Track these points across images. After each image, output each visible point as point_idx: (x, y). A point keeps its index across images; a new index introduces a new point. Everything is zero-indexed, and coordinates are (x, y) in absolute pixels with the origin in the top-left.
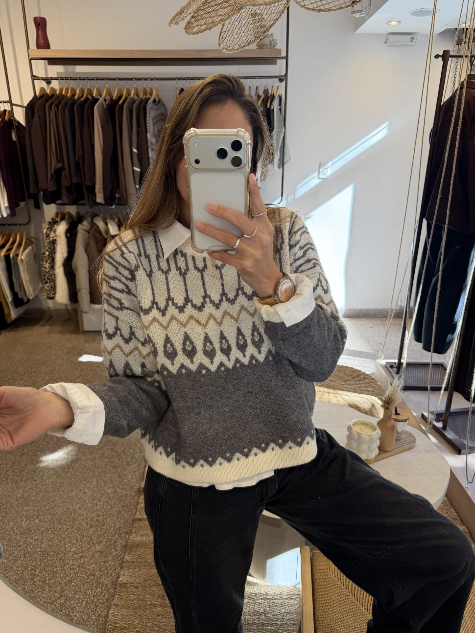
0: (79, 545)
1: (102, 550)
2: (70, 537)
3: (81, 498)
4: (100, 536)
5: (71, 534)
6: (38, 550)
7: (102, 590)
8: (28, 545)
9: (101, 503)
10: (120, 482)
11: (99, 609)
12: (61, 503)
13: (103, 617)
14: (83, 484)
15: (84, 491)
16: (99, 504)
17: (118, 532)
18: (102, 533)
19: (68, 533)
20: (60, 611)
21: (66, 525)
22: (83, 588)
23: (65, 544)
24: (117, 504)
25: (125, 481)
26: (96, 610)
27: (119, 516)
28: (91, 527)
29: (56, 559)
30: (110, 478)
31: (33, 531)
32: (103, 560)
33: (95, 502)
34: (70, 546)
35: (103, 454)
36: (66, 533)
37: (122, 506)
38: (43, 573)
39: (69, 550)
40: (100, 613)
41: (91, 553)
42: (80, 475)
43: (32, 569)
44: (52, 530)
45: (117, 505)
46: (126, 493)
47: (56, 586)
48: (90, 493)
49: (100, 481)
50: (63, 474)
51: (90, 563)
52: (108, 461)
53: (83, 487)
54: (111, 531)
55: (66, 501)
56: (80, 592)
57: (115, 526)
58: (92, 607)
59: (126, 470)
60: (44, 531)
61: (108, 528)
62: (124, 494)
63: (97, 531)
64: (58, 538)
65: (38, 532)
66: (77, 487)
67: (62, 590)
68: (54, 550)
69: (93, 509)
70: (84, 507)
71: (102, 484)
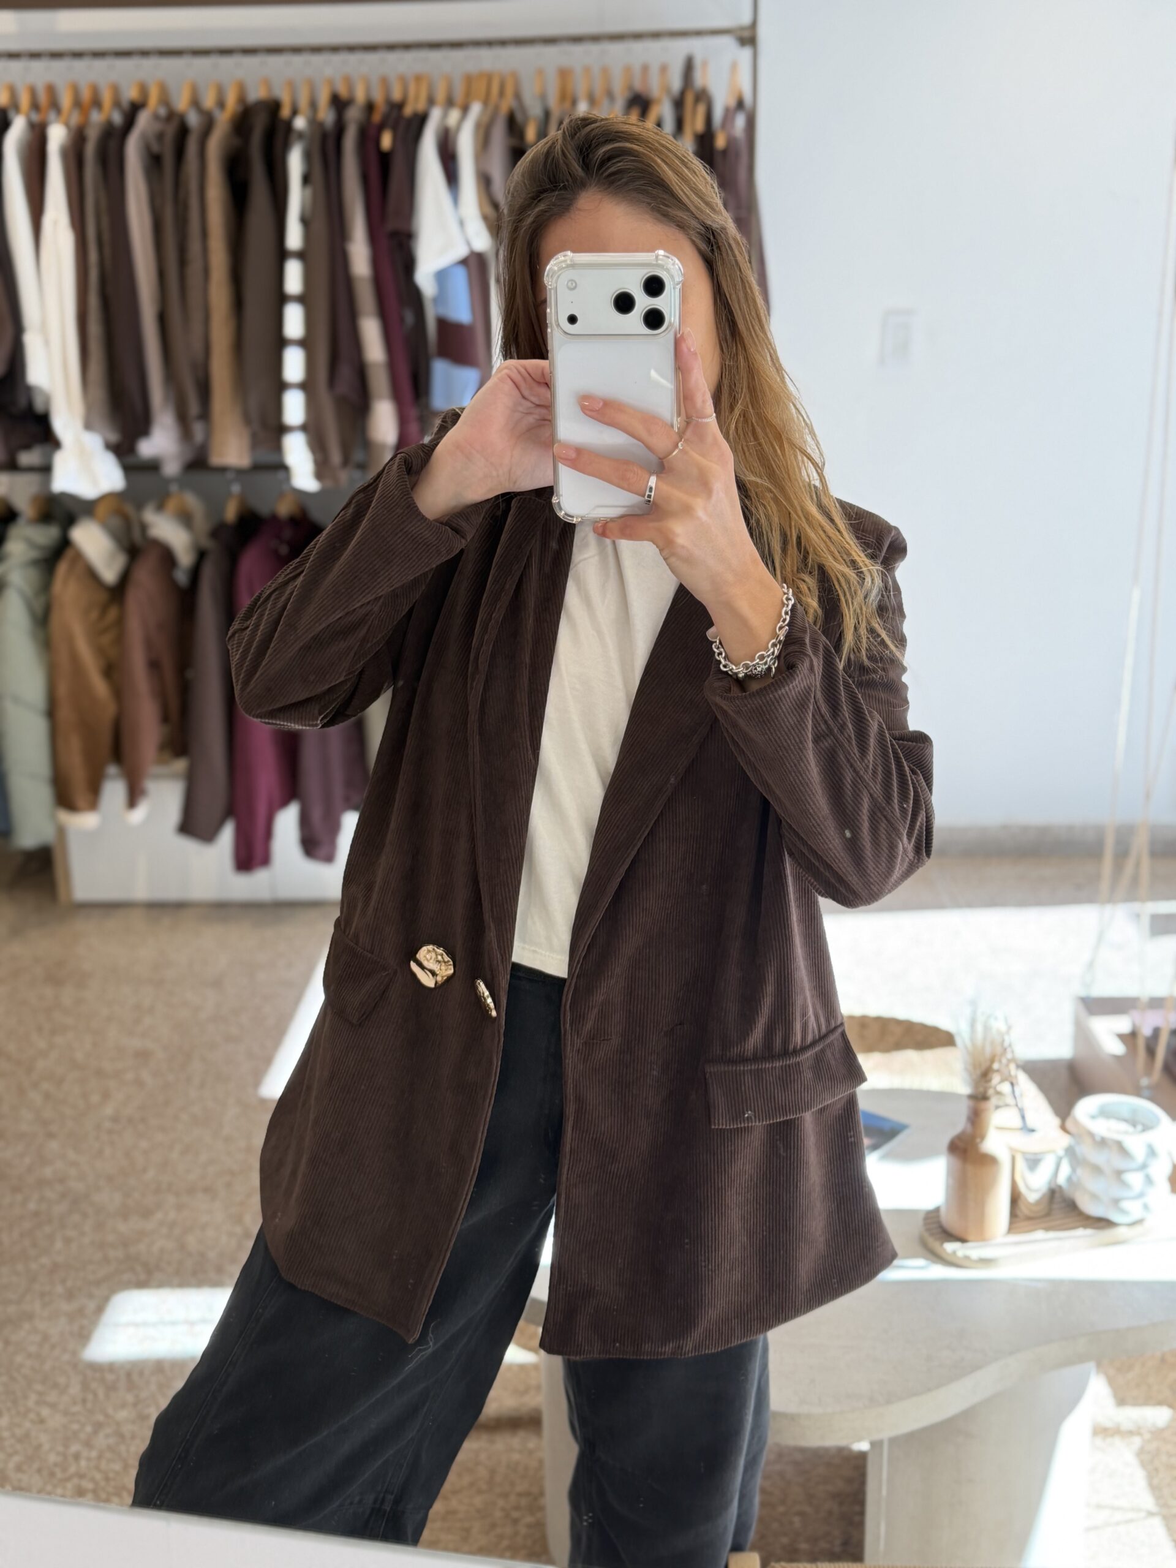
3: (27, 1435)
9: (94, 1454)
14: (40, 1394)
15: (38, 1414)
16: (85, 1453)
33: (74, 1448)
48: (56, 1421)
53: (38, 1403)
69: (64, 1470)
70: (36, 1466)
71: (101, 1393)
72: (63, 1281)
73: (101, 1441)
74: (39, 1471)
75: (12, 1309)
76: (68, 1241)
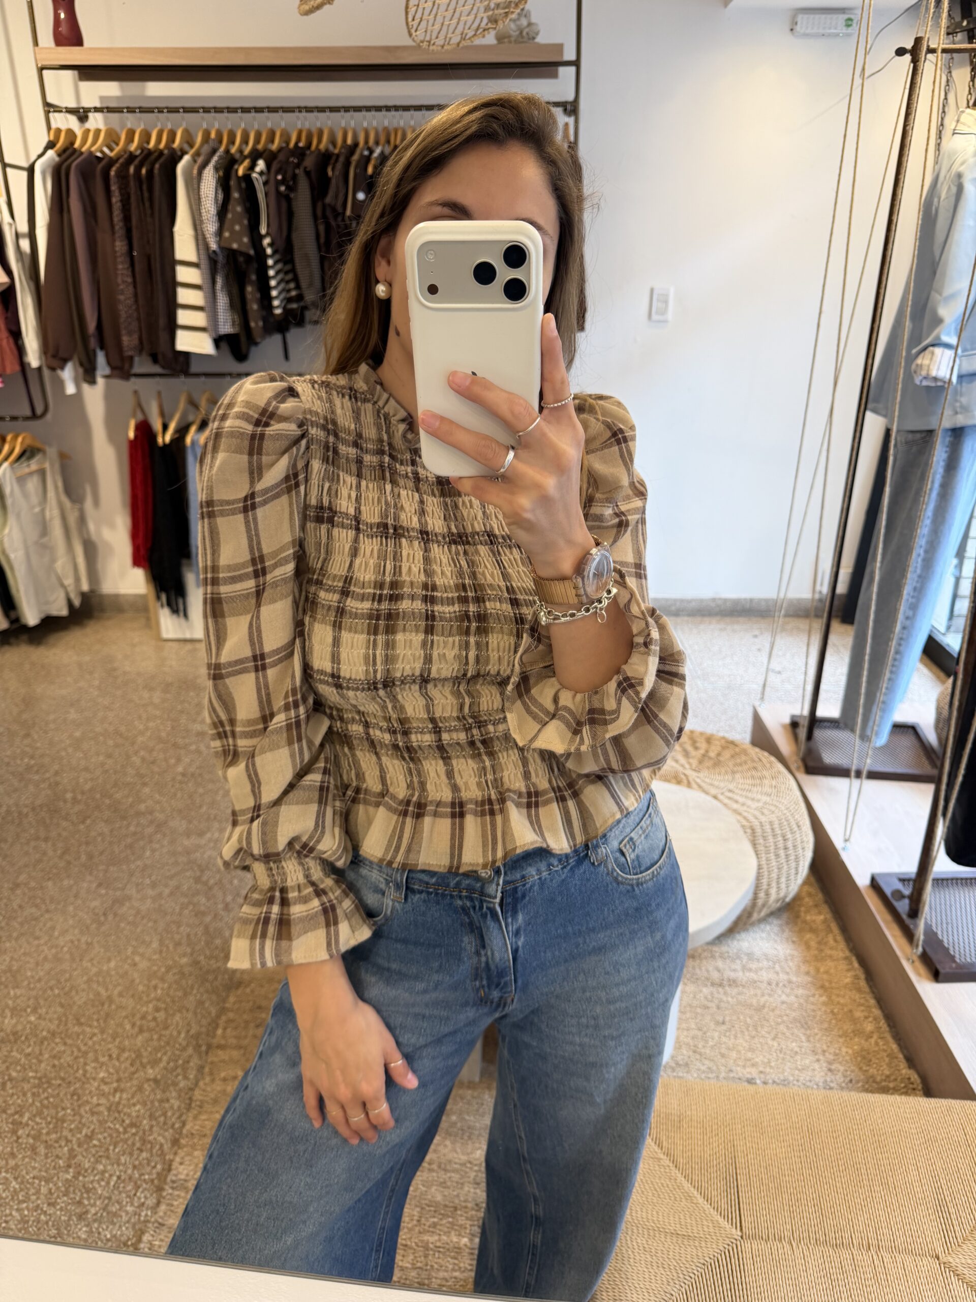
0: (114, 1067)
1: (159, 1077)
2: (96, 1051)
3: (126, 973)
4: (157, 1050)
5: (100, 1045)
6: (31, 1074)
7: (152, 1156)
8: (11, 1064)
9: (166, 985)
10: (208, 943)
11: (142, 1192)
12: (86, 982)
13: (147, 1209)
14: (133, 946)
15: (133, 960)
16: (160, 985)
17: (194, 1043)
18: (162, 1044)
19: (94, 1043)
20: (64, 1195)
21: (90, 1026)
22: (114, 1150)
23: (85, 1064)
24: (196, 986)
25: (218, 942)
26: (135, 1195)
27: (199, 1011)
28: (141, 1030)
29: (66, 1094)
30: (188, 935)
31: (23, 1038)
32: (158, 1097)
33: (154, 982)
34: (95, 1068)
35: (178, 888)
36: (90, 1043)
37: (207, 991)
38: (38, 1120)
39: (94, 1075)
40: (143, 1200)
41: (135, 1082)
42: (128, 927)
43: (16, 1113)
44: (63, 1035)
45: (198, 990)
47: (60, 1146)
48: (143, 965)
49: (167, 942)
50: (94, 926)
51: (132, 1102)
52: (186, 901)
53: (133, 953)
54: (180, 1040)
55: (95, 979)
56: (108, 1158)
57: (188, 1031)
58: (129, 1188)
59: (221, 920)
60: (45, 1038)
61: (175, 1033)
62: (214, 966)
63: (152, 1039)
64: (73, 1052)
65: (34, 1039)
66: (119, 952)
67: (72, 1155)
68: (62, 1074)
69: (148, 996)
70: (131, 993)
71: (171, 947)
72: (150, 876)
73: (170, 977)
74: (133, 996)
75: (118, 893)
76: (153, 851)
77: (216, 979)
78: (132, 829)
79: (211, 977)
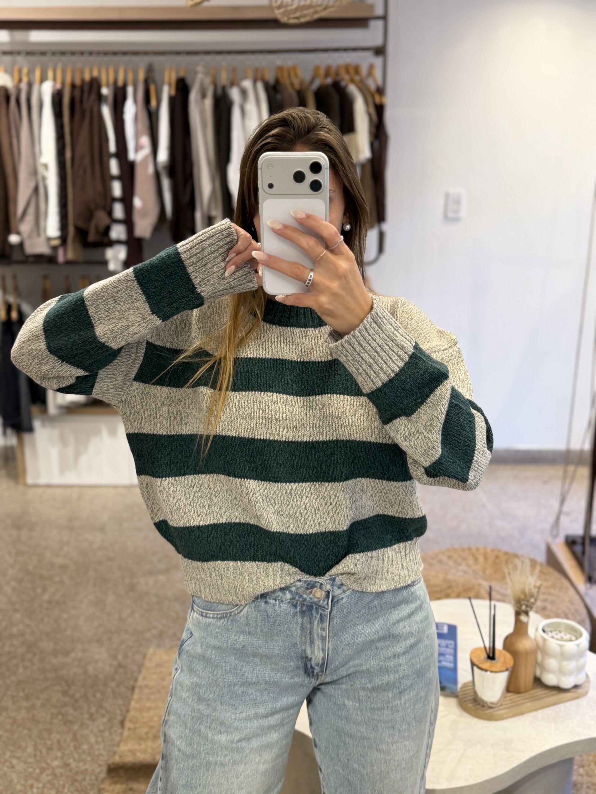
3: (5, 774)
9: (40, 785)
10: (76, 748)
14: (11, 751)
15: (11, 763)
16: (36, 785)
24: (67, 786)
25: (85, 747)
30: (59, 742)
33: (30, 782)
35: (48, 700)
45: (69, 789)
46: (86, 767)
48: (20, 767)
49: (40, 747)
52: (55, 711)
53: (11, 757)
59: (86, 728)
62: (83, 768)
71: (44, 751)
72: (23, 690)
73: (45, 778)
76: (25, 668)
77: (84, 779)
78: (7, 649)
79: (80, 778)
